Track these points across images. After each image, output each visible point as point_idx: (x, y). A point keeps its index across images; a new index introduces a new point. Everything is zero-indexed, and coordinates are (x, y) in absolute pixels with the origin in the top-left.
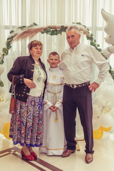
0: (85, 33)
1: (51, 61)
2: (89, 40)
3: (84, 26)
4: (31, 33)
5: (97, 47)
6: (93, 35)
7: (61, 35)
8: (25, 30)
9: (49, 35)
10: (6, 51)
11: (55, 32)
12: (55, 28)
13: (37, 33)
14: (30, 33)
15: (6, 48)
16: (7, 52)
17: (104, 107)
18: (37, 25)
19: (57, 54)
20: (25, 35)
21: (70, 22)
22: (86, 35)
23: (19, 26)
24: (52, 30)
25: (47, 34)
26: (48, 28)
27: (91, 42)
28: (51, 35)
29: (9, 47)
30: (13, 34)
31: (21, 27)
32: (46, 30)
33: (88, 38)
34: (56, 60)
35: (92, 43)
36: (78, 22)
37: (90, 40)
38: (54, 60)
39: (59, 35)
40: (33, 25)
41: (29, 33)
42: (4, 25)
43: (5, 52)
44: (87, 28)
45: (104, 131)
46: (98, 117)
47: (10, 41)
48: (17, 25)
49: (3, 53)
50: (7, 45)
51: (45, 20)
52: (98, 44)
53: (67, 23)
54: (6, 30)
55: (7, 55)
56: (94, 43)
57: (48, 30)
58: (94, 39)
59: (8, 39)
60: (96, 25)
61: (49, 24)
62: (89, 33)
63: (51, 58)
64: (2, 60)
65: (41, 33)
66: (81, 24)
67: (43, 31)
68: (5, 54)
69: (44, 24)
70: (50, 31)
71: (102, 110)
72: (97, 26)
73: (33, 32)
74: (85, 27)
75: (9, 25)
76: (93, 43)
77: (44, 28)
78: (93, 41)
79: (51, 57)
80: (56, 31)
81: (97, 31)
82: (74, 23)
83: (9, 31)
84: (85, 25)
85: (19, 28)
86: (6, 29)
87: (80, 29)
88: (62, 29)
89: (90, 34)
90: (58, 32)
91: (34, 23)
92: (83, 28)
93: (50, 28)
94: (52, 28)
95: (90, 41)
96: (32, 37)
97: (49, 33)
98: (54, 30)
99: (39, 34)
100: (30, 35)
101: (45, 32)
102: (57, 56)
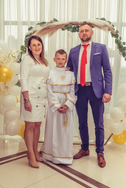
1: (58, 61)
4: (51, 30)
5: (123, 45)
8: (45, 26)
9: (70, 32)
11: (77, 29)
12: (77, 24)
13: (57, 29)
15: (24, 46)
16: (25, 50)
18: (58, 21)
20: (44, 32)
21: (93, 18)
22: (110, 32)
23: (38, 22)
24: (73, 26)
25: (68, 30)
26: (69, 24)
27: (116, 39)
28: (72, 32)
30: (31, 31)
31: (41, 23)
32: (66, 27)
33: (113, 35)
36: (102, 18)
37: (115, 37)
40: (53, 22)
41: (49, 29)
42: (22, 21)
43: (23, 50)
44: (112, 24)
46: (121, 121)
48: (35, 21)
49: (21, 51)
50: (25, 42)
52: (123, 42)
53: (89, 20)
54: (24, 27)
55: (25, 53)
56: (120, 41)
57: (69, 26)
58: (119, 36)
59: (26, 36)
60: (122, 20)
61: (70, 20)
62: (114, 29)
63: (58, 57)
64: (21, 59)
65: (61, 29)
66: (106, 20)
67: (64, 27)
68: (23, 53)
69: (64, 20)
70: (71, 27)
72: (123, 22)
74: (110, 23)
75: (27, 20)
76: (118, 41)
78: (119, 38)
80: (78, 27)
81: (123, 28)
82: (98, 19)
83: (27, 27)
84: (110, 21)
85: (38, 24)
86: (24, 25)
89: (115, 31)
91: (54, 19)
92: (108, 24)
93: (71, 25)
94: (74, 25)
95: (114, 39)
96: (52, 34)
97: (70, 29)
98: (76, 26)
99: (59, 31)
100: (50, 32)
101: (66, 29)
102: (65, 54)
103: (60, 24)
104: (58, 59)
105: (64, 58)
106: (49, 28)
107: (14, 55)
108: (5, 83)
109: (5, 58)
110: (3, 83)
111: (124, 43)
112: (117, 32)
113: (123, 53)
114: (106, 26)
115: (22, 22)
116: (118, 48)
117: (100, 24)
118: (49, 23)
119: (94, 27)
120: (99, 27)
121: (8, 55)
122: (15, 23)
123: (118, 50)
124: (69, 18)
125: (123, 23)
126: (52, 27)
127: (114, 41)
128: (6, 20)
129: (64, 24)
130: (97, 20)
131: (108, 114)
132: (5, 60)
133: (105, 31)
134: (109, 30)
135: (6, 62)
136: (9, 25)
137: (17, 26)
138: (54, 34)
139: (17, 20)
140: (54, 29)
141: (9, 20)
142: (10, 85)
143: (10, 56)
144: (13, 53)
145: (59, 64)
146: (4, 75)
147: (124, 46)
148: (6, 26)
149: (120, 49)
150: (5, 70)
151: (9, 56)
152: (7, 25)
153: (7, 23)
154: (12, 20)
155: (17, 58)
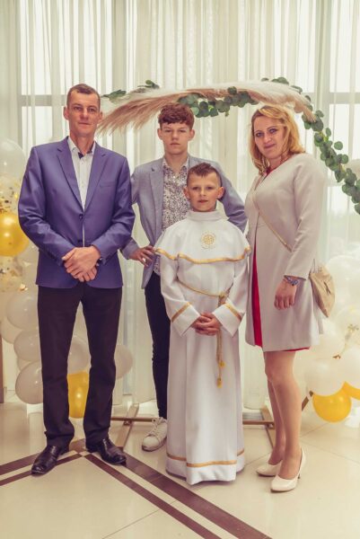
0: (298, 109)
2: (311, 129)
3: (296, 88)
4: (141, 111)
5: (336, 150)
6: (322, 116)
7: (227, 115)
8: (124, 102)
11: (211, 107)
12: (210, 94)
13: (157, 110)
14: (138, 109)
17: (352, 328)
18: (158, 87)
20: (122, 117)
21: (251, 77)
22: (302, 114)
24: (200, 100)
26: (190, 96)
27: (316, 134)
28: (197, 116)
31: (112, 94)
33: (309, 123)
34: (210, 188)
35: (320, 136)
36: (276, 78)
37: (315, 130)
38: (203, 188)
39: (222, 115)
40: (146, 89)
41: (134, 110)
44: (304, 94)
45: (352, 398)
46: (336, 357)
52: (336, 141)
53: (242, 83)
56: (327, 139)
57: (190, 101)
58: (325, 127)
61: (193, 84)
62: (311, 108)
63: (194, 184)
66: (287, 83)
69: (176, 85)
70: (194, 104)
71: (348, 337)
72: (332, 90)
73: (146, 107)
74: (300, 91)
76: (321, 140)
77: (177, 95)
78: (324, 131)
79: (193, 181)
80: (214, 103)
81: (331, 106)
82: (266, 79)
84: (298, 85)
85: (106, 96)
87: (287, 96)
88: (231, 98)
89: (313, 112)
90: (218, 106)
91: (148, 82)
92: (294, 93)
93: (195, 97)
94: (201, 96)
95: (313, 133)
96: (142, 122)
98: (207, 101)
100: (139, 116)
103: (164, 95)
106: (135, 107)
109: (11, 188)
111: (339, 146)
112: (319, 114)
113: (336, 173)
114: (288, 99)
116: (322, 158)
117: (275, 93)
118: (135, 92)
123: (324, 162)
125: (333, 94)
126: (142, 103)
127: (312, 140)
129: (174, 96)
130: (265, 82)
140: (149, 109)
147: (338, 152)
149: (329, 162)
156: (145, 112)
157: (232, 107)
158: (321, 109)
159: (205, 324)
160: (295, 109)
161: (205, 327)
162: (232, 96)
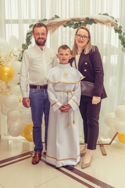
1: (61, 56)
2: (117, 33)
3: (112, 17)
4: (53, 27)
6: (122, 28)
8: (46, 23)
9: (72, 29)
10: (25, 47)
11: (79, 25)
12: (79, 20)
13: (59, 26)
14: (52, 26)
15: (26, 44)
18: (59, 17)
19: (68, 48)
21: (95, 13)
22: (114, 27)
23: (39, 19)
24: (75, 22)
25: (70, 27)
26: (71, 21)
27: (119, 35)
28: (74, 28)
29: (29, 42)
31: (42, 20)
32: (68, 23)
33: (116, 31)
34: (67, 55)
35: (121, 36)
36: (104, 13)
37: (119, 33)
40: (55, 18)
44: (115, 19)
47: (30, 36)
48: (36, 18)
49: (22, 50)
50: (26, 40)
51: (68, 12)
53: (91, 16)
54: (25, 25)
56: (123, 36)
57: (71, 23)
58: (123, 32)
59: (28, 34)
61: (72, 16)
62: (117, 25)
63: (61, 53)
65: (63, 26)
66: (108, 15)
67: (66, 24)
69: (66, 16)
70: (73, 24)
73: (55, 26)
74: (113, 18)
75: (28, 19)
76: (121, 37)
77: (67, 20)
78: (122, 34)
79: (61, 51)
80: (80, 23)
82: (100, 14)
83: (28, 25)
85: (39, 21)
86: (25, 23)
87: (108, 20)
88: (87, 22)
89: (118, 26)
90: (82, 24)
91: (56, 16)
92: (111, 19)
93: (73, 21)
94: (76, 21)
96: (53, 31)
97: (72, 26)
98: (78, 23)
99: (61, 28)
100: (52, 29)
101: (68, 26)
102: (68, 50)
103: (61, 21)
104: (61, 54)
105: (68, 53)
106: (50, 25)
107: (15, 54)
108: (7, 83)
109: (6, 57)
110: (5, 83)
112: (121, 27)
114: (109, 21)
115: (23, 20)
116: (121, 44)
117: (103, 19)
118: (51, 19)
119: (97, 23)
120: (102, 23)
121: (10, 53)
122: (16, 22)
123: (122, 46)
124: (70, 14)
126: (53, 24)
127: (118, 37)
128: (7, 18)
129: (65, 21)
131: (113, 112)
132: (6, 59)
133: (108, 26)
134: (112, 25)
135: (8, 61)
136: (10, 23)
137: (18, 24)
138: (56, 31)
139: (18, 19)
141: (10, 19)
142: (12, 85)
143: (12, 55)
144: (14, 52)
145: (63, 60)
146: (6, 74)
148: (7, 25)
149: (124, 45)
150: (7, 69)
151: (10, 55)
152: (8, 23)
153: (8, 22)
154: (12, 19)
155: (18, 56)
156: (54, 27)
157: (87, 25)
158: (121, 25)
159: (64, 109)
160: (111, 25)
161: (64, 110)
162: (87, 21)
